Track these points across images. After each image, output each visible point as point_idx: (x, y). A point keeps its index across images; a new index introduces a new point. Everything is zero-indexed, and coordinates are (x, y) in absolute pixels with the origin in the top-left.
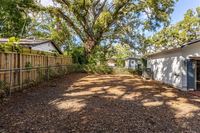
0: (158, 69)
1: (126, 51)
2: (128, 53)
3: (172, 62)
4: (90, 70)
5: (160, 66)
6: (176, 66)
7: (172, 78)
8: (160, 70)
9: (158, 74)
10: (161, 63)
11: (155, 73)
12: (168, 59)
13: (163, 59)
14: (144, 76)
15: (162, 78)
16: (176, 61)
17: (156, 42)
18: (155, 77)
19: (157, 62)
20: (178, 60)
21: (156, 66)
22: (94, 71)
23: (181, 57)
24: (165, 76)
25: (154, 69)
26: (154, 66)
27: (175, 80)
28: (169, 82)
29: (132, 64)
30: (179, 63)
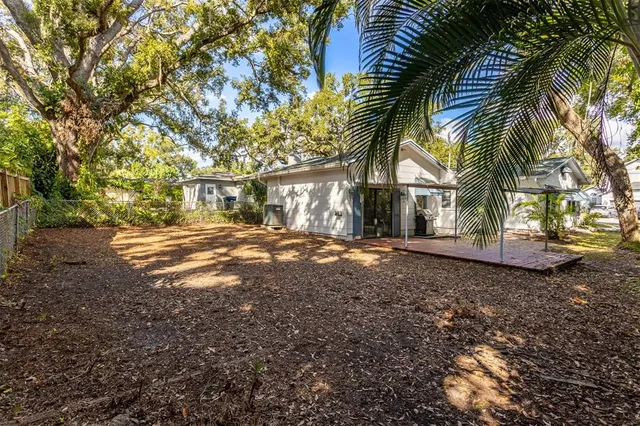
0: (297, 206)
1: (164, 156)
2: (168, 160)
3: (328, 191)
4: (104, 216)
5: (304, 199)
6: (336, 198)
7: (328, 220)
8: (302, 208)
9: (297, 217)
10: (306, 194)
11: (290, 215)
12: (320, 184)
13: (310, 186)
14: (271, 223)
15: (308, 223)
16: (337, 190)
17: (261, 137)
18: (291, 224)
19: (296, 190)
20: (340, 187)
21: (293, 200)
22: (117, 220)
23: (345, 182)
24: (315, 220)
25: (289, 205)
26: (288, 200)
27: (335, 224)
28: (322, 231)
29: (208, 197)
30: (341, 192)
